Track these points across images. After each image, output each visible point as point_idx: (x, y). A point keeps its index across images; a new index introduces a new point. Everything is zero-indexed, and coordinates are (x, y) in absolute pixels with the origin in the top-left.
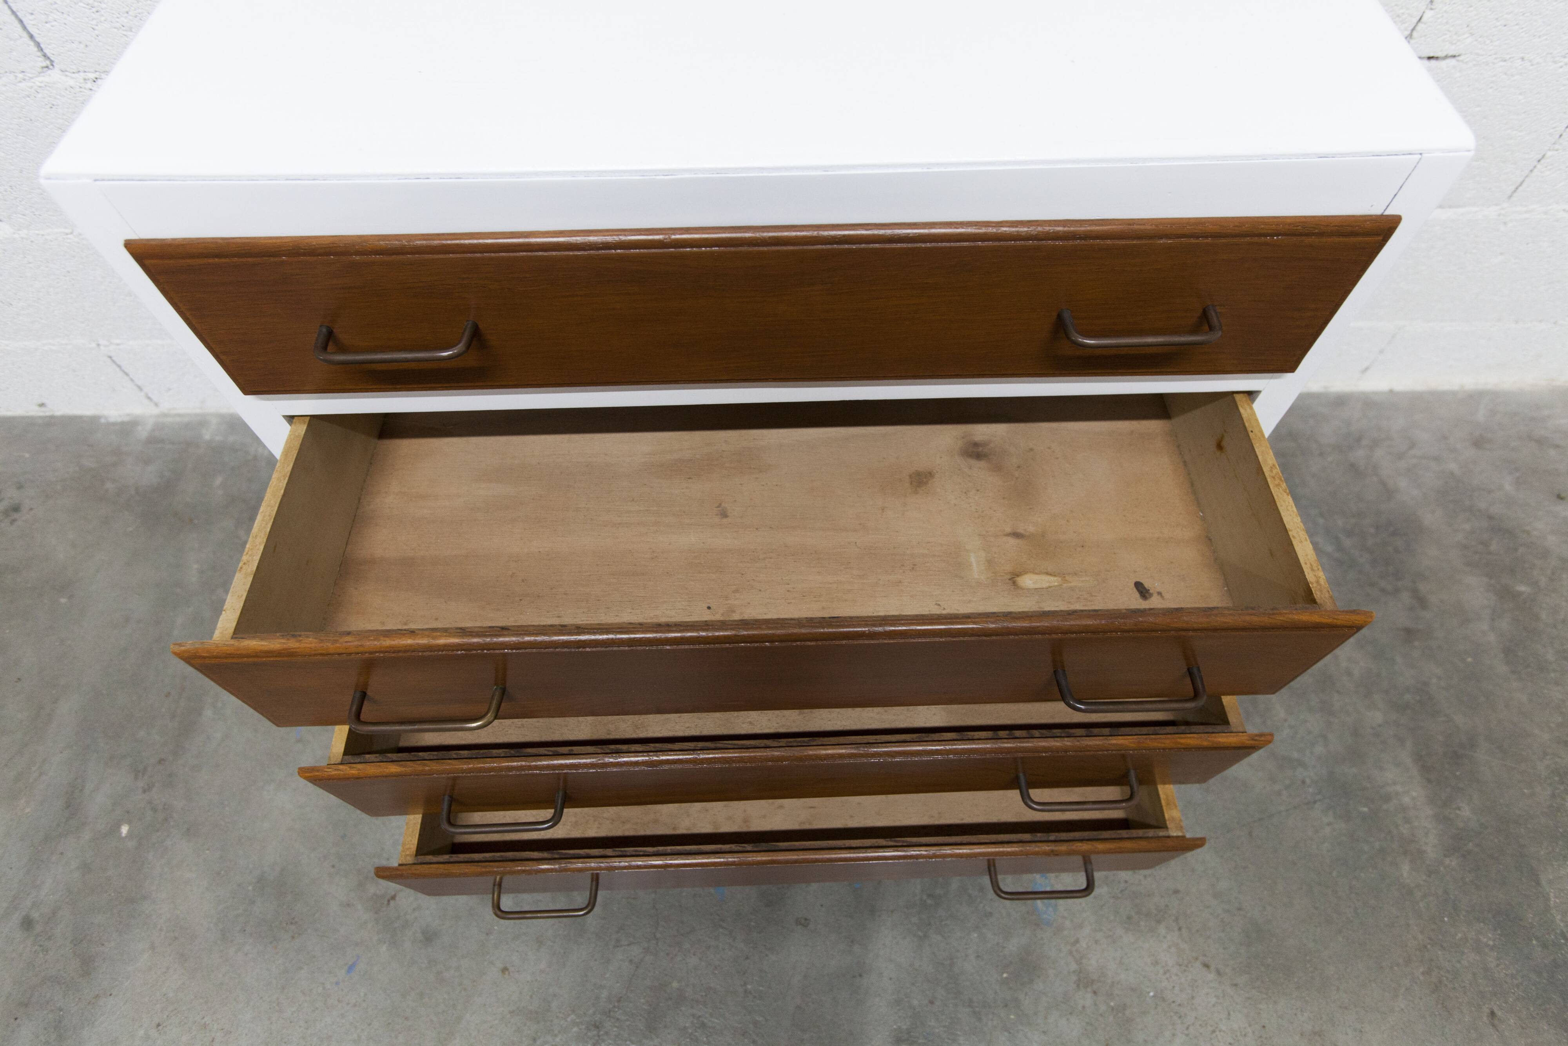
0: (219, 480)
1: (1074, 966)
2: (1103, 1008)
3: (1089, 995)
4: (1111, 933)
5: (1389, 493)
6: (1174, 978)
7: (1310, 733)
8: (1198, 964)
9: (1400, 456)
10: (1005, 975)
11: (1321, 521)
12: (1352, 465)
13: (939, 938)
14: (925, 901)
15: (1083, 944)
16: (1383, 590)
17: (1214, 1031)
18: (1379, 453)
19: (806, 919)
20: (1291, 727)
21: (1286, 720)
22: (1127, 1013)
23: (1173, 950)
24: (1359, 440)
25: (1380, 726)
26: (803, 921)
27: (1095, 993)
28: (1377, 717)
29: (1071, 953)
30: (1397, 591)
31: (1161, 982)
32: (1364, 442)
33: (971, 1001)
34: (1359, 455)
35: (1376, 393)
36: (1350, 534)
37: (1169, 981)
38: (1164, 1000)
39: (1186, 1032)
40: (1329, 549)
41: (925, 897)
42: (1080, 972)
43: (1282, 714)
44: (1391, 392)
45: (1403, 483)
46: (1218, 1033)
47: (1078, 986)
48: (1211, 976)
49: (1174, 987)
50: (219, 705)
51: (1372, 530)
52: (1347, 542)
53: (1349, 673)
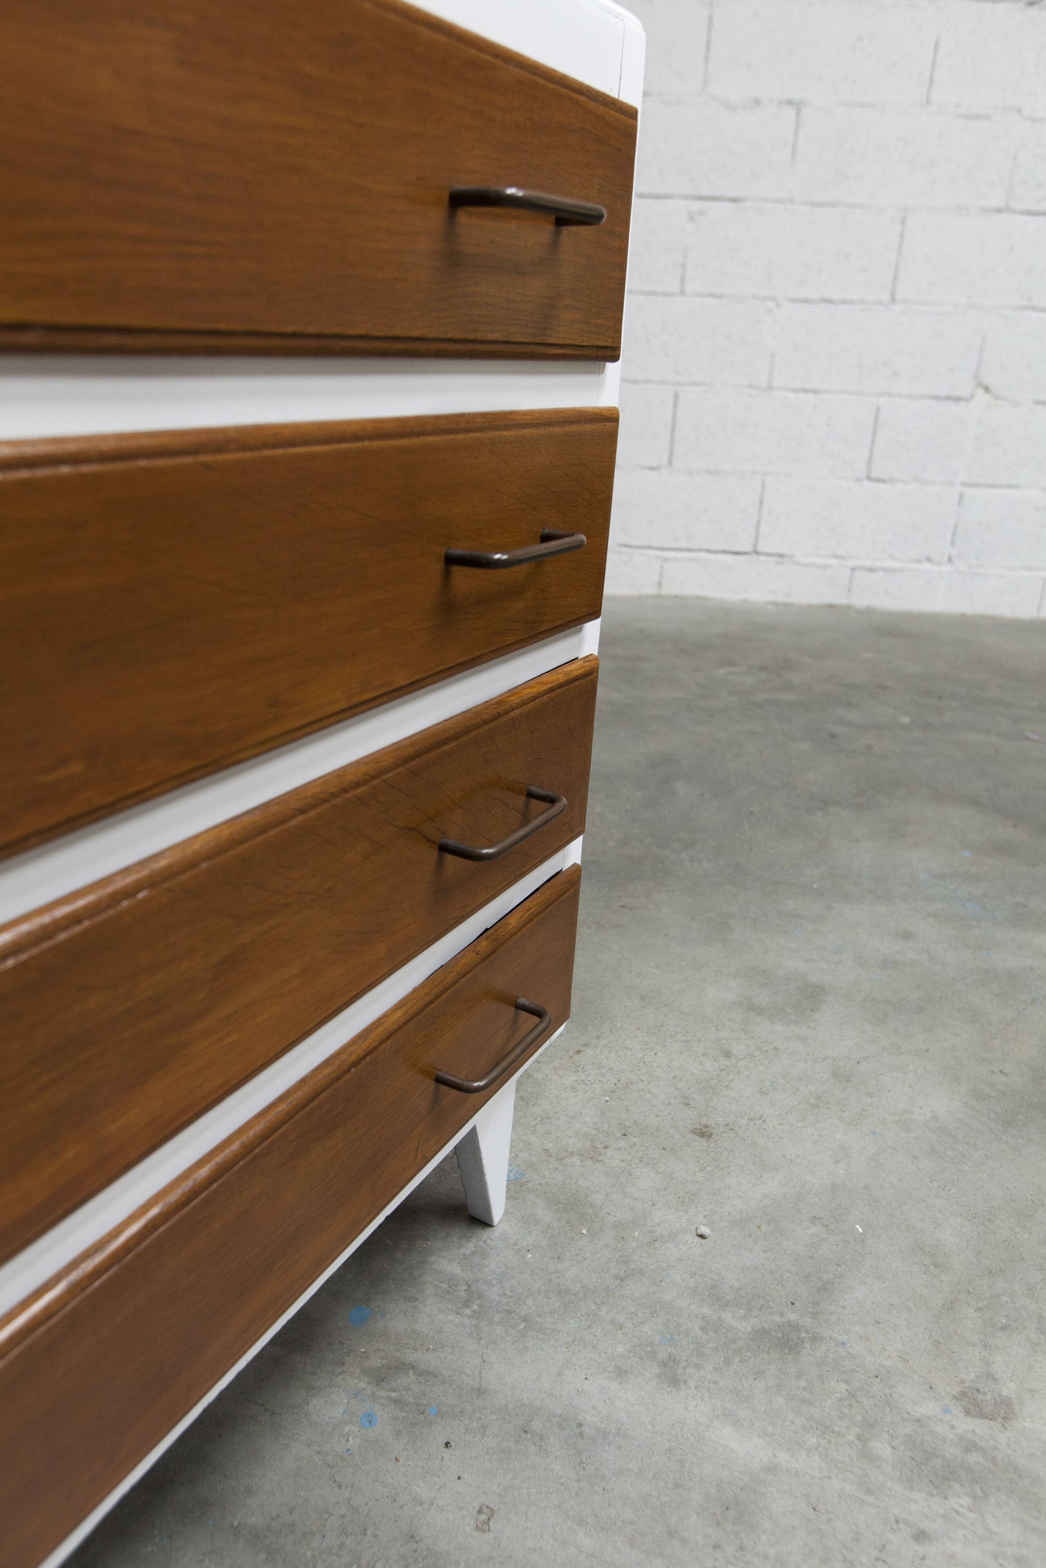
1: (575, 1160)
2: (622, 1144)
3: (609, 1152)
4: (539, 1119)
6: (590, 1078)
8: (577, 1058)
10: (584, 1232)
13: (530, 1302)
14: (474, 1312)
15: (549, 1146)
17: (644, 1063)
19: (480, 1512)
22: (627, 1124)
23: (561, 1072)
26: (483, 1517)
27: (606, 1147)
29: (558, 1159)
31: (594, 1090)
33: (616, 1277)
37: (594, 1083)
38: (613, 1091)
39: (646, 1083)
41: (468, 1312)
42: (582, 1155)
46: (646, 1060)
47: (599, 1161)
48: (589, 1051)
49: (600, 1081)
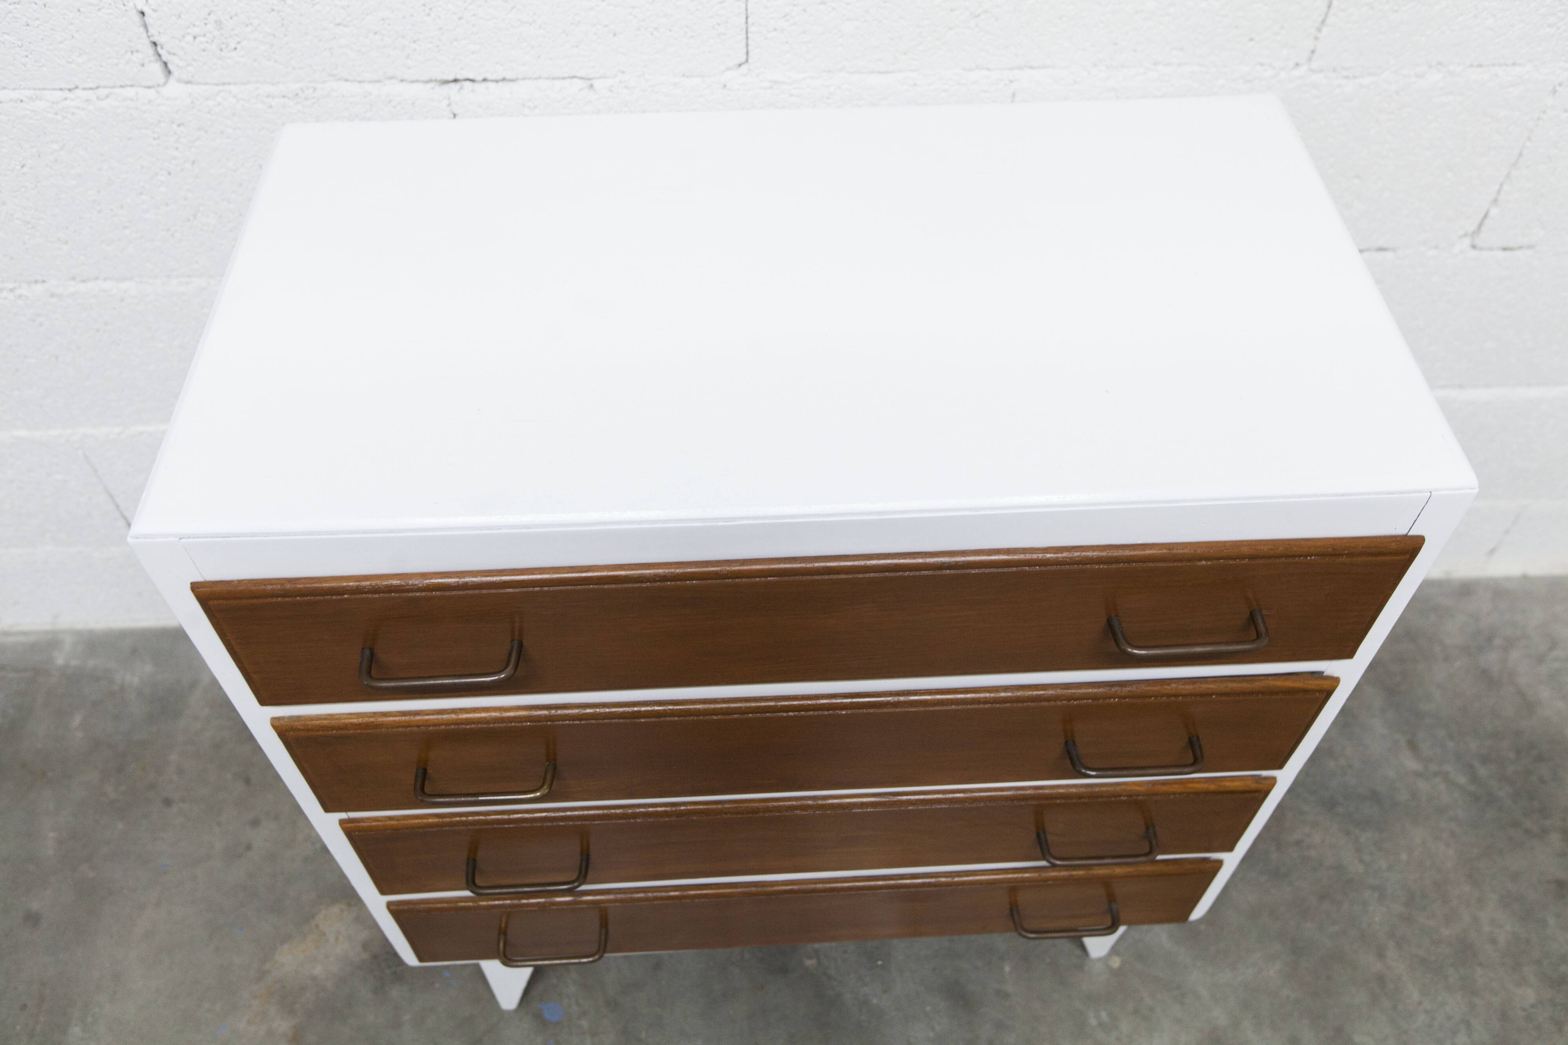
0: (77, 720)
5: (1529, 706)
7: (1449, 1018)
9: (1541, 659)
11: (1451, 744)
12: (1484, 672)
16: (1527, 832)
18: (1515, 655)
20: (1426, 1012)
21: (1420, 1003)
24: (1490, 639)
25: (1533, 1006)
28: (1528, 995)
30: (1545, 832)
32: (1498, 642)
34: (1491, 659)
35: (1508, 579)
36: (1485, 760)
40: (1462, 780)
43: (1416, 996)
44: (1525, 578)
45: (1545, 693)
50: (89, 1019)
51: (1512, 755)
52: (1483, 771)
53: (1494, 941)
